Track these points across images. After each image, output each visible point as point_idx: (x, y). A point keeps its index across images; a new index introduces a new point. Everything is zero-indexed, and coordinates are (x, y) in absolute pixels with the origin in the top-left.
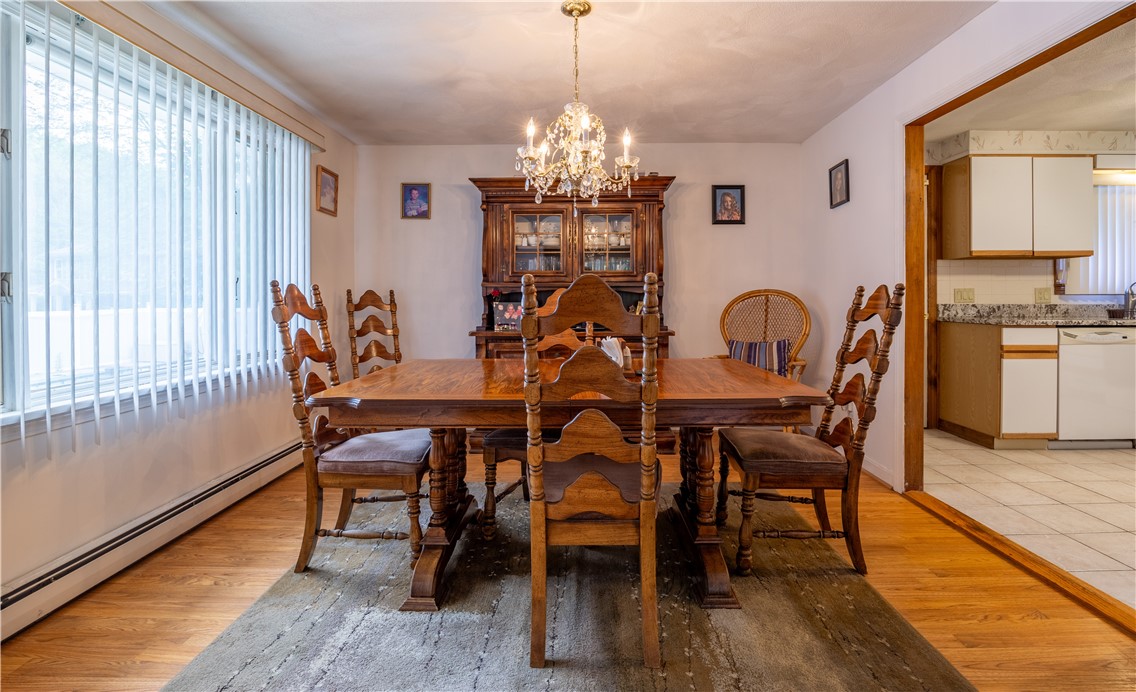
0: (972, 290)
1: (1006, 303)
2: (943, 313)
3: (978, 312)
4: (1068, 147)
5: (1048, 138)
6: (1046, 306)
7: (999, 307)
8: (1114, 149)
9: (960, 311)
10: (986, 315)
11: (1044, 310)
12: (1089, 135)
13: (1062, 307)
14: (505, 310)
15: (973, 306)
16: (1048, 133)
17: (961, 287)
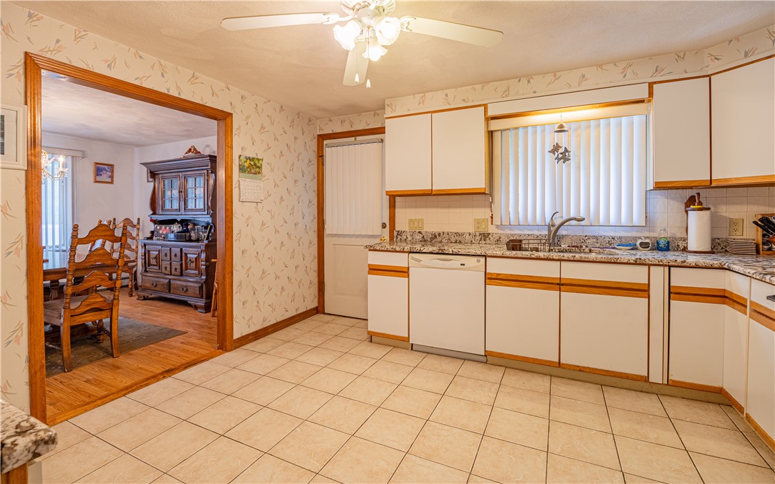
0: (422, 220)
1: (446, 231)
2: (397, 237)
3: (423, 237)
4: (464, 100)
5: (447, 95)
6: (480, 234)
7: (439, 234)
8: (507, 96)
9: (409, 237)
10: (429, 240)
11: (478, 238)
12: (482, 88)
13: (495, 235)
14: (160, 229)
15: (419, 232)
16: (446, 91)
17: (413, 218)
